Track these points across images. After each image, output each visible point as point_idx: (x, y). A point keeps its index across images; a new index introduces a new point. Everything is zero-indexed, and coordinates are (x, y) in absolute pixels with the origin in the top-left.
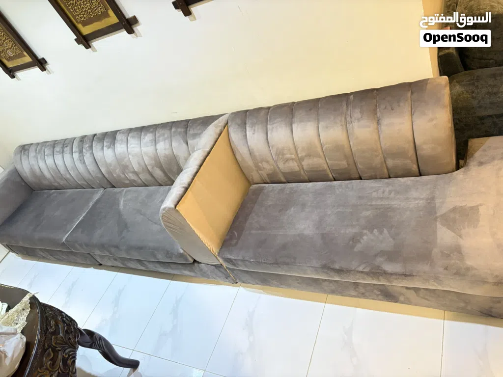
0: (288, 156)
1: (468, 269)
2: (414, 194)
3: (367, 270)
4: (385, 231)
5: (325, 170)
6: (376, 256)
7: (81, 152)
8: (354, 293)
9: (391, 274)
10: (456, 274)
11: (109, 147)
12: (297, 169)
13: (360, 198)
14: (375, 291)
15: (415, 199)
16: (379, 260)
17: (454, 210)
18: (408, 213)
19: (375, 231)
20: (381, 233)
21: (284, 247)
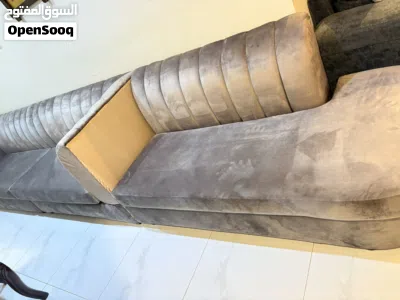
0: (178, 102)
1: (316, 190)
2: (282, 127)
3: (226, 197)
4: (249, 161)
5: (209, 115)
6: (236, 183)
7: (31, 116)
8: (229, 227)
9: (248, 200)
10: (305, 195)
11: (49, 110)
12: (187, 115)
13: (236, 135)
14: (246, 223)
15: (281, 131)
16: (239, 188)
17: (314, 137)
18: (272, 143)
19: (241, 162)
20: (245, 163)
21: (163, 182)
